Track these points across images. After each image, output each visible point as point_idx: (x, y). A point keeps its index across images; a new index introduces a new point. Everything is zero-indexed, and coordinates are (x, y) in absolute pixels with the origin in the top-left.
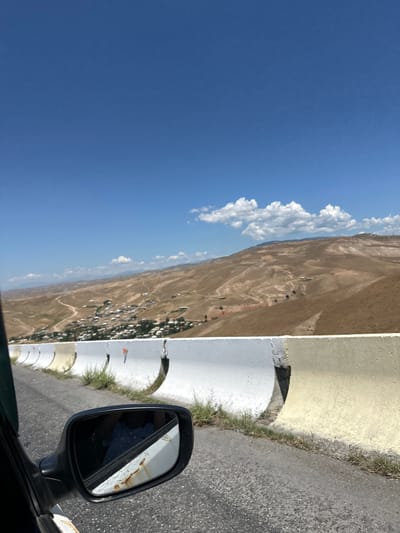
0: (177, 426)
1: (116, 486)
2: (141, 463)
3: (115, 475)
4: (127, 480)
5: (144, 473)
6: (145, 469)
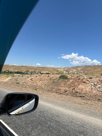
1: (16, 113)
2: (22, 109)
3: (16, 111)
4: (18, 112)
5: (23, 111)
6: (23, 110)
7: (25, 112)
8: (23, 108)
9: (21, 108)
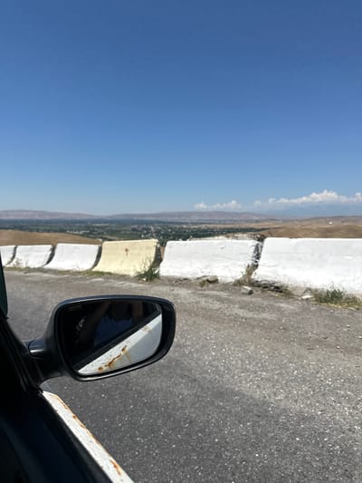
0: (161, 316)
1: (100, 368)
2: (123, 350)
3: (99, 358)
4: (110, 363)
5: (126, 358)
6: (126, 354)
7: (134, 362)
8: (127, 349)
9: (118, 346)
